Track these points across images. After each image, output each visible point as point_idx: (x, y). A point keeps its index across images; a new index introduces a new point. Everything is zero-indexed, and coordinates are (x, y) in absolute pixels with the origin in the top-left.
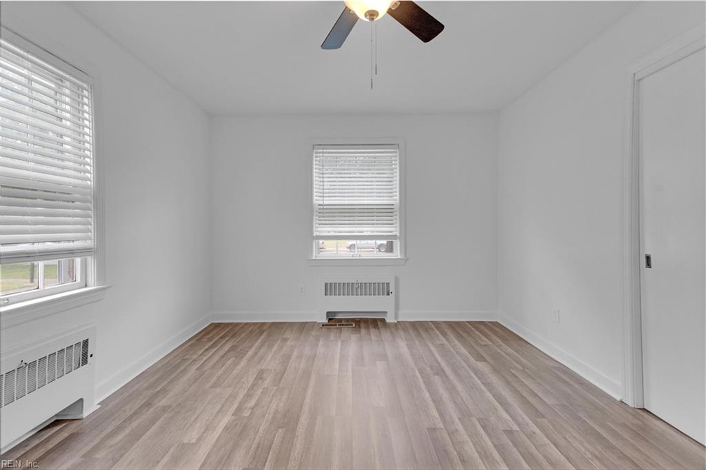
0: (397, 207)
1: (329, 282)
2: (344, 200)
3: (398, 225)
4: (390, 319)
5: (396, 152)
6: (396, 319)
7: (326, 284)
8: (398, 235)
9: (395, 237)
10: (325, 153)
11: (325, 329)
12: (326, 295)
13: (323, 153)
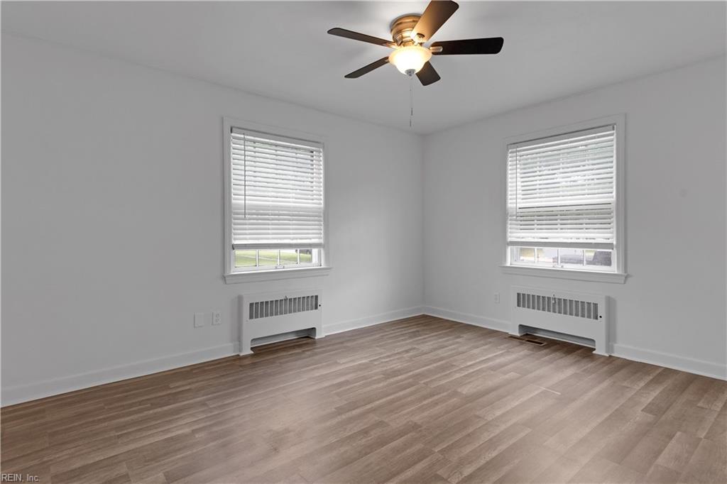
0: (613, 206)
1: (521, 292)
2: (541, 202)
3: (614, 229)
4: (600, 350)
5: (612, 135)
6: (607, 352)
7: (519, 294)
8: (615, 243)
9: (610, 246)
10: (519, 151)
11: (516, 342)
12: (519, 305)
13: (517, 151)
